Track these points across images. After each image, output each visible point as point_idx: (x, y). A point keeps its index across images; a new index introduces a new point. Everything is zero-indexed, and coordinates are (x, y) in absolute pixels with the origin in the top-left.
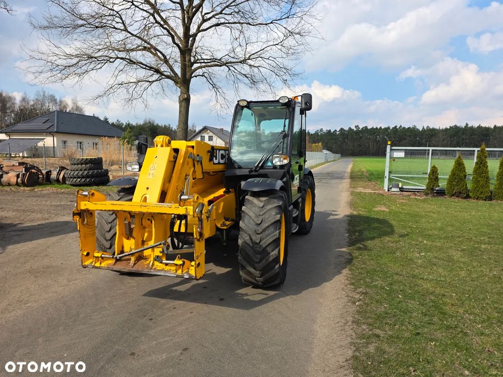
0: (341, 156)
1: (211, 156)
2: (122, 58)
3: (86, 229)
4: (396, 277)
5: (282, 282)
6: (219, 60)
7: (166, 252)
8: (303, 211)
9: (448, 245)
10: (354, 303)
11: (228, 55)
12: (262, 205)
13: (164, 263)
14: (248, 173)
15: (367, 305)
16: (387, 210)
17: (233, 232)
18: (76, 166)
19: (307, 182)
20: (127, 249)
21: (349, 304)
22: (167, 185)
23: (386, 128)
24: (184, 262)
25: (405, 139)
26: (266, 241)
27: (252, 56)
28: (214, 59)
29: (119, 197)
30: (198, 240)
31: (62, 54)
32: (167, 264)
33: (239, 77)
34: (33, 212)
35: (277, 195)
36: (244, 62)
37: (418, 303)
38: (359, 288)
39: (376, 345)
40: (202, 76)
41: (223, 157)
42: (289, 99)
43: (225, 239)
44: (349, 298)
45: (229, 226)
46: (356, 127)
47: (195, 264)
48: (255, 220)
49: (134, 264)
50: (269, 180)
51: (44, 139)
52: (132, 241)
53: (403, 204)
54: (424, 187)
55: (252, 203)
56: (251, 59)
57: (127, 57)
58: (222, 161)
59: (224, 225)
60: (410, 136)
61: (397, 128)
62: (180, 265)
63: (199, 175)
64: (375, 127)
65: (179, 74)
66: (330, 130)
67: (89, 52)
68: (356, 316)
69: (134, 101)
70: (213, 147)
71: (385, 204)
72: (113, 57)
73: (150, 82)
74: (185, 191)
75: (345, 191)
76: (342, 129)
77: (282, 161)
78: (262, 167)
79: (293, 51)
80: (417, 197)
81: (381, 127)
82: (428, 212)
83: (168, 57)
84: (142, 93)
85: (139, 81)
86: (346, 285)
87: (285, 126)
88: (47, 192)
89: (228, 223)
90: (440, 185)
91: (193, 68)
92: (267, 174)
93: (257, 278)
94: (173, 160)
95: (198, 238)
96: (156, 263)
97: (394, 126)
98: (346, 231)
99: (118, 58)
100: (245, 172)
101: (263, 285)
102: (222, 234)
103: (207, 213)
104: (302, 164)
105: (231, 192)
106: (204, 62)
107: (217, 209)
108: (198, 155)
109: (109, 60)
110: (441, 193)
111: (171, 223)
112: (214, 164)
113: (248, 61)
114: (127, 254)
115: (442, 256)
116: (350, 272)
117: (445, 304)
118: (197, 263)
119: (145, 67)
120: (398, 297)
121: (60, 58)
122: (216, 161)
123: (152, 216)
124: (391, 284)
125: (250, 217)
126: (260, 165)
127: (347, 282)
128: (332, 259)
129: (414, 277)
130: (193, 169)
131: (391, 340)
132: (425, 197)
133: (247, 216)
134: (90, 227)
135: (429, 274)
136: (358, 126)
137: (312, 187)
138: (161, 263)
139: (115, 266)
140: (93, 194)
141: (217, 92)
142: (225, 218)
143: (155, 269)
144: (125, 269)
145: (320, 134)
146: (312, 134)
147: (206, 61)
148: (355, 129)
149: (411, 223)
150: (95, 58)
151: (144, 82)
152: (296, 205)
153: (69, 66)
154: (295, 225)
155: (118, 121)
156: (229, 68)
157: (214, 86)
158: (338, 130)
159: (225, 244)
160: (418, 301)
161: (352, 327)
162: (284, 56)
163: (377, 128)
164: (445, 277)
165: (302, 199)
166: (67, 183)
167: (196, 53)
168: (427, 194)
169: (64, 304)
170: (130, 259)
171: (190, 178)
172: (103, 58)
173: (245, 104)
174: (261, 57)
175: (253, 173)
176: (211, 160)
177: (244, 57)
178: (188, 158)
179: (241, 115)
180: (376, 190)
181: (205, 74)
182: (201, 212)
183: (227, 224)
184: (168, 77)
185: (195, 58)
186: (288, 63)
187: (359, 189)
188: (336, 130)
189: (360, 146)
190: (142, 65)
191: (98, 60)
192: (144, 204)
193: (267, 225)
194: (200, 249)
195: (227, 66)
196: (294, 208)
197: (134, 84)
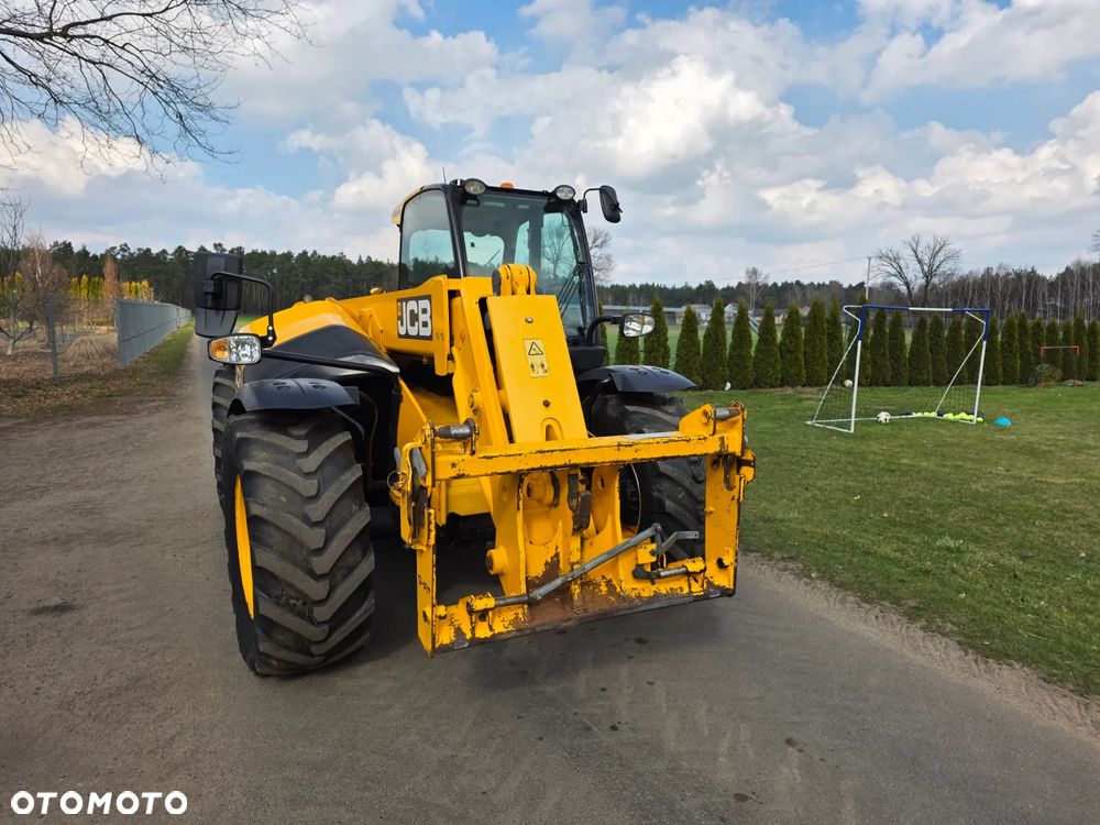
7: (661, 550)
23: (286, 255)
25: (327, 280)
46: (216, 246)
49: (584, 601)
60: (336, 274)
61: (309, 255)
64: (259, 251)
76: (180, 250)
97: (300, 252)
136: (220, 245)
143: (639, 597)
144: (569, 620)
145: (119, 257)
148: (215, 252)
163: (264, 252)
173: (479, 189)
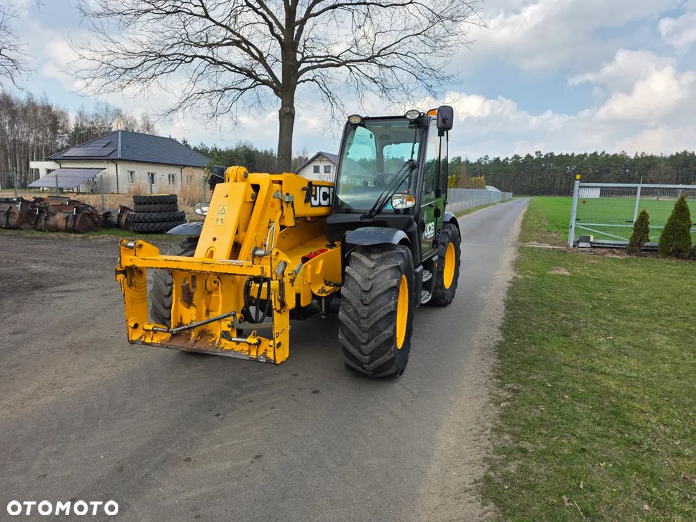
0: (514, 195)
1: (307, 194)
2: (202, 57)
3: (134, 292)
4: (565, 369)
5: (400, 372)
6: (336, 57)
7: (236, 327)
8: (440, 274)
9: (648, 326)
10: (499, 404)
11: (349, 50)
12: (372, 264)
13: (234, 341)
14: (359, 221)
15: (516, 407)
16: (568, 274)
17: (335, 301)
18: (142, 206)
19: (447, 233)
20: (186, 321)
21: (491, 405)
22: (242, 234)
23: (582, 155)
24: (260, 341)
25: (608, 171)
26: (377, 315)
27: (383, 51)
28: (328, 56)
29: (182, 251)
30: (279, 312)
31: (120, 52)
32: (238, 343)
33: (366, 82)
34: (82, 267)
35: (394, 252)
36: (371, 59)
37: (591, 407)
38: (509, 383)
39: (520, 462)
40: (312, 81)
41: (325, 196)
42: (420, 114)
43: (323, 310)
44: (492, 397)
45: (328, 294)
46: (536, 153)
47: (274, 344)
48: (362, 286)
49: (196, 341)
50: (385, 230)
51: (105, 169)
52: (193, 310)
53: (593, 266)
54: (627, 242)
55: (360, 262)
56: (381, 56)
57: (210, 55)
58: (324, 203)
59: (323, 291)
60: (616, 167)
61: (598, 154)
62: (255, 344)
63: (290, 222)
64: (564, 154)
65: (280, 78)
66: (499, 158)
67: (157, 49)
68: (497, 422)
69: (220, 118)
70: (310, 183)
71: (566, 266)
72: (189, 55)
73: (240, 90)
74: (267, 244)
75: (511, 246)
76: (516, 157)
77: (406, 203)
78: (379, 212)
79: (442, 44)
80: (615, 256)
81: (573, 154)
82: (630, 278)
83: (265, 55)
84: (230, 105)
85: (226, 89)
86: (490, 379)
87: (413, 153)
88: (104, 240)
89: (328, 288)
90: (650, 238)
91: (299, 70)
92: (385, 222)
93: (364, 365)
94: (251, 200)
95: (279, 308)
96: (224, 341)
97: (592, 153)
98: (503, 303)
99: (196, 56)
100: (355, 218)
101: (373, 374)
102: (320, 303)
103: (292, 274)
104: (440, 207)
105: (335, 245)
106: (316, 61)
107: (313, 270)
108: (287, 194)
109: (184, 59)
110: (652, 251)
111: (245, 287)
112: (312, 206)
113: (376, 58)
114: (186, 327)
115: (639, 340)
116: (500, 361)
117: (630, 409)
118: (277, 342)
119: (233, 68)
120: (563, 398)
121: (118, 58)
122: (315, 203)
123: (218, 278)
124: (555, 379)
125: (356, 282)
126: (376, 209)
127: (491, 374)
128: (476, 342)
129: (592, 370)
130: (280, 213)
131: (542, 456)
132: (626, 256)
133: (351, 281)
134: (139, 290)
135: (615, 366)
136: (540, 152)
137: (456, 240)
138: (230, 340)
139: (171, 343)
140: (140, 246)
141: (334, 104)
142: (325, 282)
143: (222, 348)
144: (183, 347)
145: (483, 163)
146: (472, 164)
147: (319, 59)
148: (535, 157)
149: (601, 294)
150: (165, 56)
151: (233, 90)
152: (428, 265)
153: (131, 69)
154: (428, 293)
155: (202, 144)
156: (350, 69)
157: (329, 94)
158: (510, 158)
159: (324, 317)
160: (592, 405)
161: (489, 436)
162: (429, 50)
163: (567, 155)
164: (638, 371)
165: (439, 258)
166: (131, 228)
167: (305, 48)
168: (630, 252)
169: (108, 390)
170: (190, 335)
171: (276, 226)
172: (176, 57)
173: (358, 121)
174: (396, 53)
175: (366, 220)
176: (307, 200)
177: (372, 52)
178: (274, 197)
179: (353, 137)
180: (555, 245)
181: (317, 78)
182: (283, 273)
183: (327, 290)
184: (265, 83)
185: (303, 55)
186: (434, 61)
187: (532, 243)
188: (507, 158)
189: (541, 180)
190: (230, 67)
191: (169, 60)
192: (210, 260)
193: (378, 292)
194: (281, 323)
195: (348, 66)
196: (425, 269)
197: (219, 93)
